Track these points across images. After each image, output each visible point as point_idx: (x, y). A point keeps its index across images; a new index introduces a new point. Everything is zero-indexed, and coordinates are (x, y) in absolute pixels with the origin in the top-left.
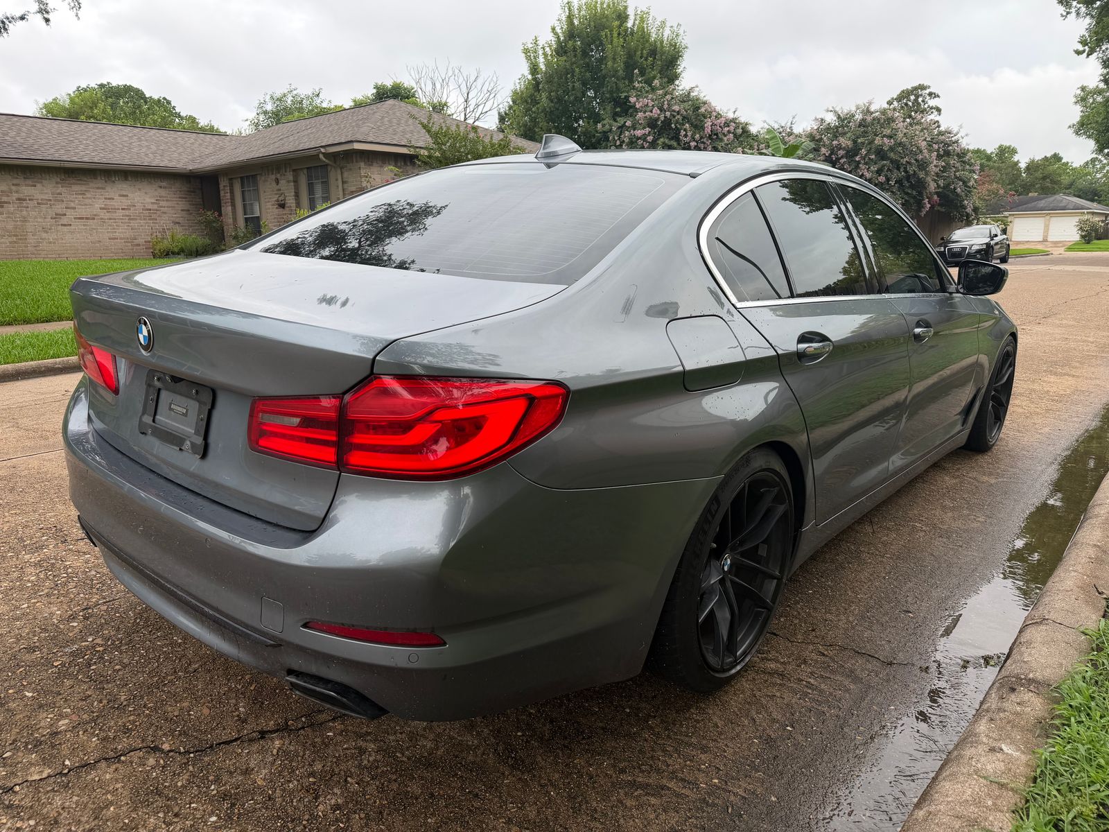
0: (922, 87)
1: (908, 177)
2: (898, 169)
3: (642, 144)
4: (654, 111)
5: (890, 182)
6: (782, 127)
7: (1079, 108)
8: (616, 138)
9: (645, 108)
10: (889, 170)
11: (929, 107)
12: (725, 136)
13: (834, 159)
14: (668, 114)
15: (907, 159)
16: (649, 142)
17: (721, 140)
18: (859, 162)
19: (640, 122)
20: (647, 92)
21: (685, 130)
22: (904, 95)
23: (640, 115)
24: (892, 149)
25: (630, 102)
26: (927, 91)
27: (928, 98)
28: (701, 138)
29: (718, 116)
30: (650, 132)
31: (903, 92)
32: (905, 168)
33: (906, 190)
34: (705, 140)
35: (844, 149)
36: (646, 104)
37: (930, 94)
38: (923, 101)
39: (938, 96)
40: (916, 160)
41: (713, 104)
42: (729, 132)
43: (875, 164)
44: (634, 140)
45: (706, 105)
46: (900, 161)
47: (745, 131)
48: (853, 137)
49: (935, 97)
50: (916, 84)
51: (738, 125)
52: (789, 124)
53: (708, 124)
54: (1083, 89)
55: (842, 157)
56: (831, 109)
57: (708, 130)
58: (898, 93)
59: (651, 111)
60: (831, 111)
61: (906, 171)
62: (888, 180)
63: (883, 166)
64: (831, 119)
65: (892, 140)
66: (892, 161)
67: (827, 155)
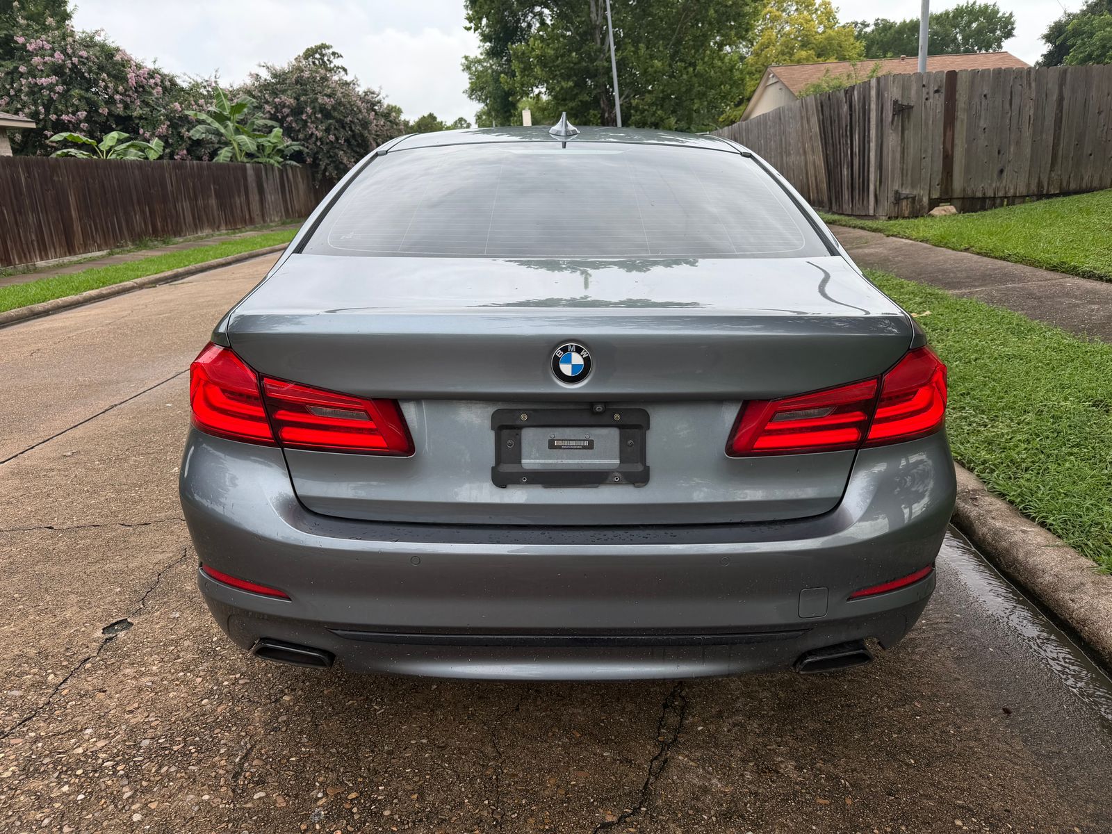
0: (324, 46)
1: (354, 136)
2: (344, 127)
3: (49, 94)
4: (56, 55)
5: (340, 141)
6: (207, 81)
7: (466, 75)
8: (8, 87)
9: (40, 51)
10: (335, 129)
11: (335, 66)
12: (153, 88)
13: (280, 117)
14: (75, 60)
15: (349, 118)
16: (58, 93)
17: (151, 94)
18: (306, 122)
19: (38, 67)
20: (37, 31)
21: (103, 80)
22: (309, 53)
23: (36, 60)
24: (334, 108)
25: (16, 42)
26: (331, 51)
27: (332, 57)
28: (126, 90)
29: (139, 67)
30: (57, 81)
31: (308, 50)
32: (351, 128)
33: (355, 149)
34: (131, 93)
35: (289, 107)
36: (41, 46)
37: (334, 54)
38: (328, 60)
39: (341, 56)
40: (358, 119)
41: (128, 52)
42: (156, 84)
43: (322, 122)
44: (36, 89)
45: (120, 52)
46: (343, 121)
47: (174, 84)
48: (294, 95)
49: (338, 57)
50: (319, 43)
51: (163, 77)
52: (213, 79)
53: (131, 75)
54: (466, 58)
55: (288, 115)
56: (263, 64)
57: (132, 82)
58: (304, 50)
59: (52, 56)
60: (263, 66)
61: (351, 130)
62: (337, 139)
63: (330, 124)
64: (265, 75)
65: (332, 100)
66: (338, 121)
67: (272, 112)
